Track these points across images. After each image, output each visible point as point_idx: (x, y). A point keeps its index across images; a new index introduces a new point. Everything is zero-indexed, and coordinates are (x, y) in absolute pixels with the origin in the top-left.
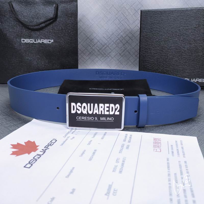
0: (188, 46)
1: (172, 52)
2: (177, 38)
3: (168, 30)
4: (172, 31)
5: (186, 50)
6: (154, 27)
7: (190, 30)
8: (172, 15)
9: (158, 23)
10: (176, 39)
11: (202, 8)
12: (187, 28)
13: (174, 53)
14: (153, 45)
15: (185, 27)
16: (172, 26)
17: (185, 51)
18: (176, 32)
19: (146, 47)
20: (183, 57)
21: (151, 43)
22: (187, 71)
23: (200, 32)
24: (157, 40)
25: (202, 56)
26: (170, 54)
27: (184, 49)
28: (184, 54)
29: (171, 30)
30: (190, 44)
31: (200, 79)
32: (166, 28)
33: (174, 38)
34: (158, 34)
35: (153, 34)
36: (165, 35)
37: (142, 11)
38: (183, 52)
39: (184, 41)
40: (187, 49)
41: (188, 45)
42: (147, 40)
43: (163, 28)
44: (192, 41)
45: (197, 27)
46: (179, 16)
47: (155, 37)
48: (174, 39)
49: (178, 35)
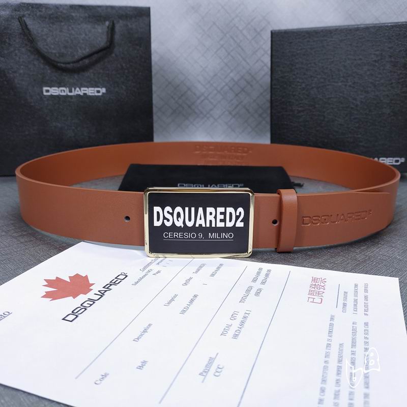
0: (362, 97)
1: (332, 108)
2: (341, 82)
3: (323, 67)
4: (331, 70)
5: (359, 103)
6: (297, 61)
7: (365, 65)
8: (331, 39)
9: (304, 55)
10: (340, 84)
11: (386, 25)
12: (359, 62)
13: (336, 110)
14: (295, 95)
15: (355, 60)
16: (331, 59)
17: (357, 106)
18: (339, 70)
19: (283, 100)
20: (352, 117)
21: (293, 92)
22: (361, 144)
23: (384, 69)
24: (303, 85)
25: (389, 114)
26: (328, 111)
27: (354, 102)
28: (356, 112)
29: (329, 67)
30: (367, 92)
31: (387, 157)
32: (320, 64)
33: (334, 82)
34: (305, 74)
35: (294, 75)
36: (318, 76)
37: (273, 32)
38: (352, 108)
39: (354, 87)
40: (362, 102)
41: (361, 95)
42: (285, 86)
43: (315, 63)
44: (370, 87)
45: (379, 60)
46: (344, 40)
47: (300, 81)
48: (336, 84)
49: (343, 77)
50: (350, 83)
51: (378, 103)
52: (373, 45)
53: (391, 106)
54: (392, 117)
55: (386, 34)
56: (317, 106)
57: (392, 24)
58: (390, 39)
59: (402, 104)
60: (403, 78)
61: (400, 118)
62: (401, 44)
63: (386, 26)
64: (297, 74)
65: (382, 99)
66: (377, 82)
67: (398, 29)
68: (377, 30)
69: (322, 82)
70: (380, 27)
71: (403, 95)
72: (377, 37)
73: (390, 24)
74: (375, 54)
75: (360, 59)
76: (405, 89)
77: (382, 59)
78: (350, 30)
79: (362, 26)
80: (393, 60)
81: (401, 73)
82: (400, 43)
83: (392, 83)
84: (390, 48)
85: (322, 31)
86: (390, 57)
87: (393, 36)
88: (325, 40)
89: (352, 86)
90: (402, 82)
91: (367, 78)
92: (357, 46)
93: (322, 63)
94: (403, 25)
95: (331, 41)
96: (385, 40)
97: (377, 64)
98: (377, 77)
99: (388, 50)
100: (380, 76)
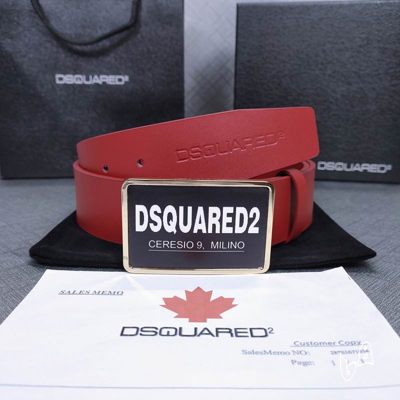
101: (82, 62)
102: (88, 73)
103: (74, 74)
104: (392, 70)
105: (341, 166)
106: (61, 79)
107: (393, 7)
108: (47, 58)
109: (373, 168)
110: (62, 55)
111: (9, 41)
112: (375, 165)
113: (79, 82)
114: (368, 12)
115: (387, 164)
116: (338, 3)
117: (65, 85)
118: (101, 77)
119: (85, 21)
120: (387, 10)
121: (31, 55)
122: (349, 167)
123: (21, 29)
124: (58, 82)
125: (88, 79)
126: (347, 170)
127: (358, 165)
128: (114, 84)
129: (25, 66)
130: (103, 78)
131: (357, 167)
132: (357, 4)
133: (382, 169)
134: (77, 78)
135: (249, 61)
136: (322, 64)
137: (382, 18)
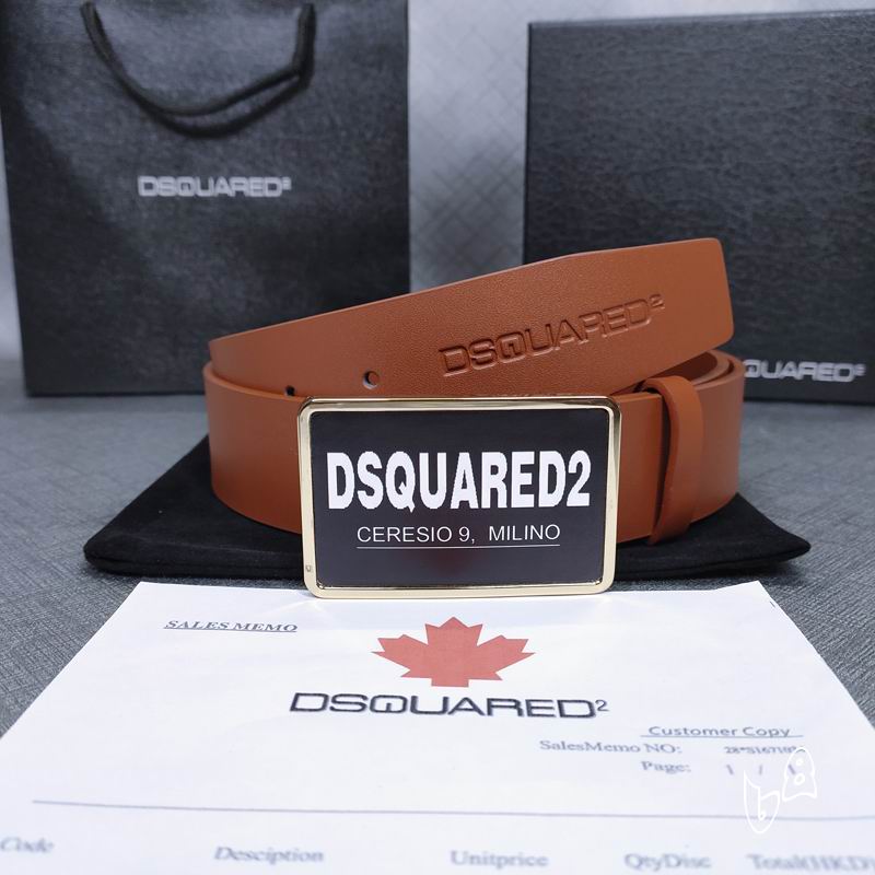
50: (728, 166)
51: (799, 220)
52: (788, 69)
53: (832, 230)
54: (835, 258)
55: (823, 41)
56: (642, 222)
57: (839, 15)
58: (833, 52)
59: (861, 225)
60: (862, 156)
61: (855, 260)
62: (861, 67)
63: (822, 19)
64: (594, 136)
65: (809, 209)
66: (798, 166)
67: (854, 27)
68: (800, 29)
69: (656, 161)
70: (806, 21)
71: (863, 200)
72: (800, 47)
73: (832, 15)
74: (792, 91)
75: (756, 104)
76: (868, 186)
77: (810, 105)
78: (731, 27)
79: (760, 18)
80: (839, 107)
81: (858, 144)
82: (859, 63)
83: (835, 170)
84: (831, 76)
85: (658, 28)
86: (833, 99)
87: (839, 45)
88: (667, 52)
89: (733, 172)
90: (863, 165)
91: (770, 153)
92: (747, 70)
93: (656, 111)
94: (868, 17)
95: (681, 54)
96: (819, 56)
97: (797, 118)
98: (797, 152)
99: (828, 81)
100: (805, 149)
101: (193, 149)
102: (206, 174)
103: (176, 177)
104: (862, 161)
105: (755, 367)
106: (149, 186)
107: (864, 26)
108: (120, 142)
109: (823, 372)
110: (154, 136)
111: (42, 107)
112: (830, 365)
113: (186, 193)
114: (810, 37)
115: (855, 362)
116: (746, 19)
117: (159, 199)
118: (234, 180)
119: (200, 63)
120: (851, 31)
121: (89, 138)
122: (771, 369)
123: (67, 82)
124: (143, 192)
125: (205, 187)
126: (767, 376)
127: (790, 365)
128: (260, 195)
129: (75, 161)
130: (236, 184)
131: (790, 370)
132: (785, 20)
133: (845, 373)
134: (182, 185)
135: (555, 145)
136: (712, 148)
137: (838, 50)
